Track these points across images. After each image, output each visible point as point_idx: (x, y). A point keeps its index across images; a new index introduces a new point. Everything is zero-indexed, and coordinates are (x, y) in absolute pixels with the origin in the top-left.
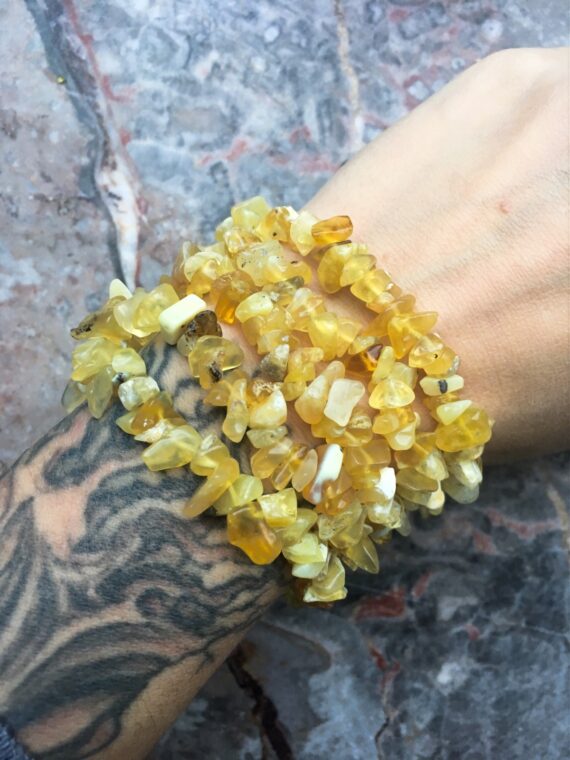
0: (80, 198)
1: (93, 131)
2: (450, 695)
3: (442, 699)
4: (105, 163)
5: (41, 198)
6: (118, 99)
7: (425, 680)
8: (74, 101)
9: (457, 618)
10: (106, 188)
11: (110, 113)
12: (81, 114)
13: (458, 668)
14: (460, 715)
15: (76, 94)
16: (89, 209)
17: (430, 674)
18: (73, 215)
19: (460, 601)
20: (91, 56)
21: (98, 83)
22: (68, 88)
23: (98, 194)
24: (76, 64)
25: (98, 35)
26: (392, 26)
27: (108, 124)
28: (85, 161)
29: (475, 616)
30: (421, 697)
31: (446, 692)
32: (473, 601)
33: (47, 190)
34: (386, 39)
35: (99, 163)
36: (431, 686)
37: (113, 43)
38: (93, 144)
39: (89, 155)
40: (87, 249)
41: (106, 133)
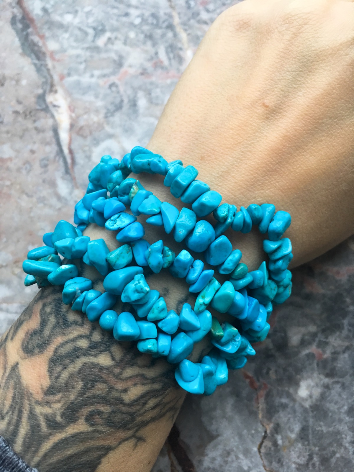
0: (37, 110)
1: (45, 77)
2: (311, 407)
3: (305, 410)
4: (51, 91)
5: (16, 113)
6: (58, 61)
7: (289, 395)
8: (35, 65)
9: (303, 343)
10: (51, 103)
11: (54, 67)
12: (38, 70)
13: (312, 384)
14: (322, 423)
15: (36, 61)
16: (42, 114)
17: (291, 390)
18: (34, 118)
19: (303, 330)
20: (44, 44)
21: (48, 55)
22: (32, 59)
23: (47, 107)
24: (36, 48)
25: (47, 34)
26: (201, 8)
27: (52, 72)
28: (40, 91)
29: (317, 339)
30: (289, 410)
31: (307, 405)
32: (313, 328)
33: (20, 108)
34: (198, 14)
35: (47, 91)
36: (294, 400)
37: (55, 37)
38: (45, 83)
39: (42, 88)
40: (41, 135)
41: (51, 77)
